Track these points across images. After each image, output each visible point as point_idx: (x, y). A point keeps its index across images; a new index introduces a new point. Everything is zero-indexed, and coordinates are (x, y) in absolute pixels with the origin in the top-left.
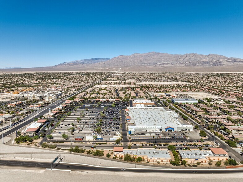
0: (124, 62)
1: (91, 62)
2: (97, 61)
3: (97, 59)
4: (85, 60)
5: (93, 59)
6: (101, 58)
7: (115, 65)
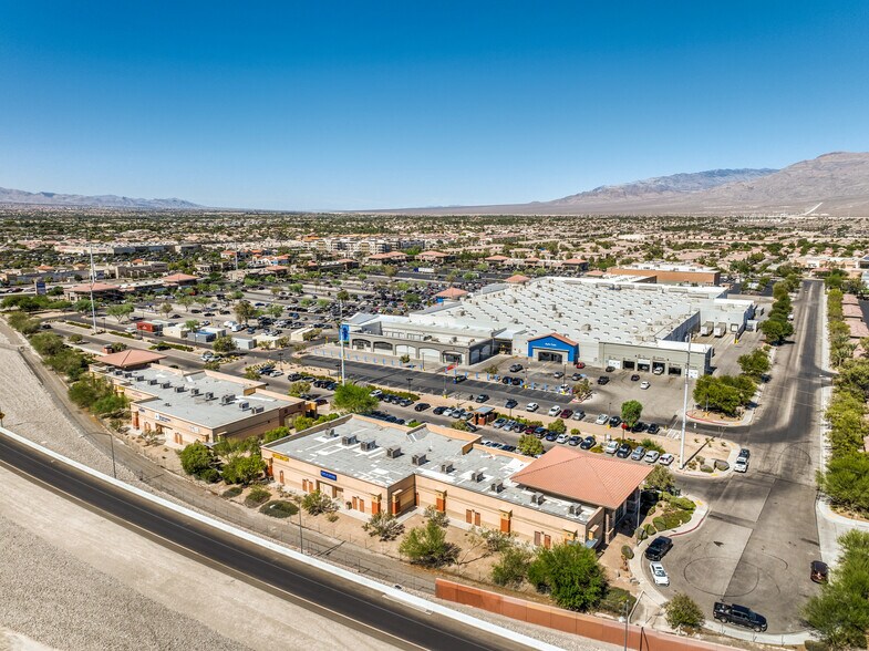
0: (844, 181)
1: (697, 185)
2: (722, 179)
3: (722, 173)
4: (676, 178)
5: (711, 174)
6: (741, 168)
7: (797, 195)
